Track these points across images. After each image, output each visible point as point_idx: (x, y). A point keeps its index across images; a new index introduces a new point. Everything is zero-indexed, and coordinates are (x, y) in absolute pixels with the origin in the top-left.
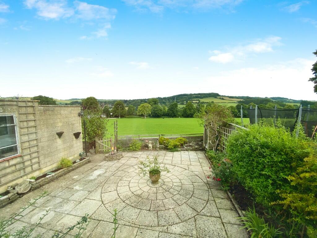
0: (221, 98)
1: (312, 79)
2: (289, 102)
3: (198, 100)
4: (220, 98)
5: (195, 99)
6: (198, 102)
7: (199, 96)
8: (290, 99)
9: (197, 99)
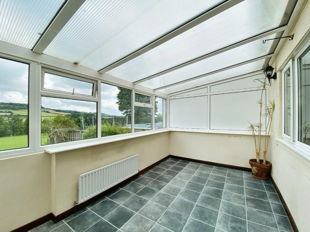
0: (46, 110)
1: (117, 103)
2: (106, 116)
3: (9, 112)
4: (44, 111)
5: (4, 111)
6: (9, 114)
7: (12, 106)
8: (107, 115)
9: (7, 111)
